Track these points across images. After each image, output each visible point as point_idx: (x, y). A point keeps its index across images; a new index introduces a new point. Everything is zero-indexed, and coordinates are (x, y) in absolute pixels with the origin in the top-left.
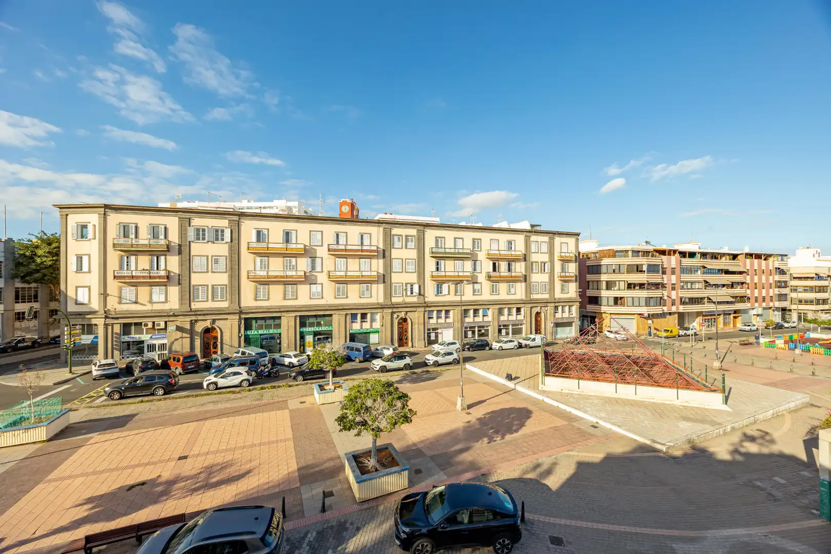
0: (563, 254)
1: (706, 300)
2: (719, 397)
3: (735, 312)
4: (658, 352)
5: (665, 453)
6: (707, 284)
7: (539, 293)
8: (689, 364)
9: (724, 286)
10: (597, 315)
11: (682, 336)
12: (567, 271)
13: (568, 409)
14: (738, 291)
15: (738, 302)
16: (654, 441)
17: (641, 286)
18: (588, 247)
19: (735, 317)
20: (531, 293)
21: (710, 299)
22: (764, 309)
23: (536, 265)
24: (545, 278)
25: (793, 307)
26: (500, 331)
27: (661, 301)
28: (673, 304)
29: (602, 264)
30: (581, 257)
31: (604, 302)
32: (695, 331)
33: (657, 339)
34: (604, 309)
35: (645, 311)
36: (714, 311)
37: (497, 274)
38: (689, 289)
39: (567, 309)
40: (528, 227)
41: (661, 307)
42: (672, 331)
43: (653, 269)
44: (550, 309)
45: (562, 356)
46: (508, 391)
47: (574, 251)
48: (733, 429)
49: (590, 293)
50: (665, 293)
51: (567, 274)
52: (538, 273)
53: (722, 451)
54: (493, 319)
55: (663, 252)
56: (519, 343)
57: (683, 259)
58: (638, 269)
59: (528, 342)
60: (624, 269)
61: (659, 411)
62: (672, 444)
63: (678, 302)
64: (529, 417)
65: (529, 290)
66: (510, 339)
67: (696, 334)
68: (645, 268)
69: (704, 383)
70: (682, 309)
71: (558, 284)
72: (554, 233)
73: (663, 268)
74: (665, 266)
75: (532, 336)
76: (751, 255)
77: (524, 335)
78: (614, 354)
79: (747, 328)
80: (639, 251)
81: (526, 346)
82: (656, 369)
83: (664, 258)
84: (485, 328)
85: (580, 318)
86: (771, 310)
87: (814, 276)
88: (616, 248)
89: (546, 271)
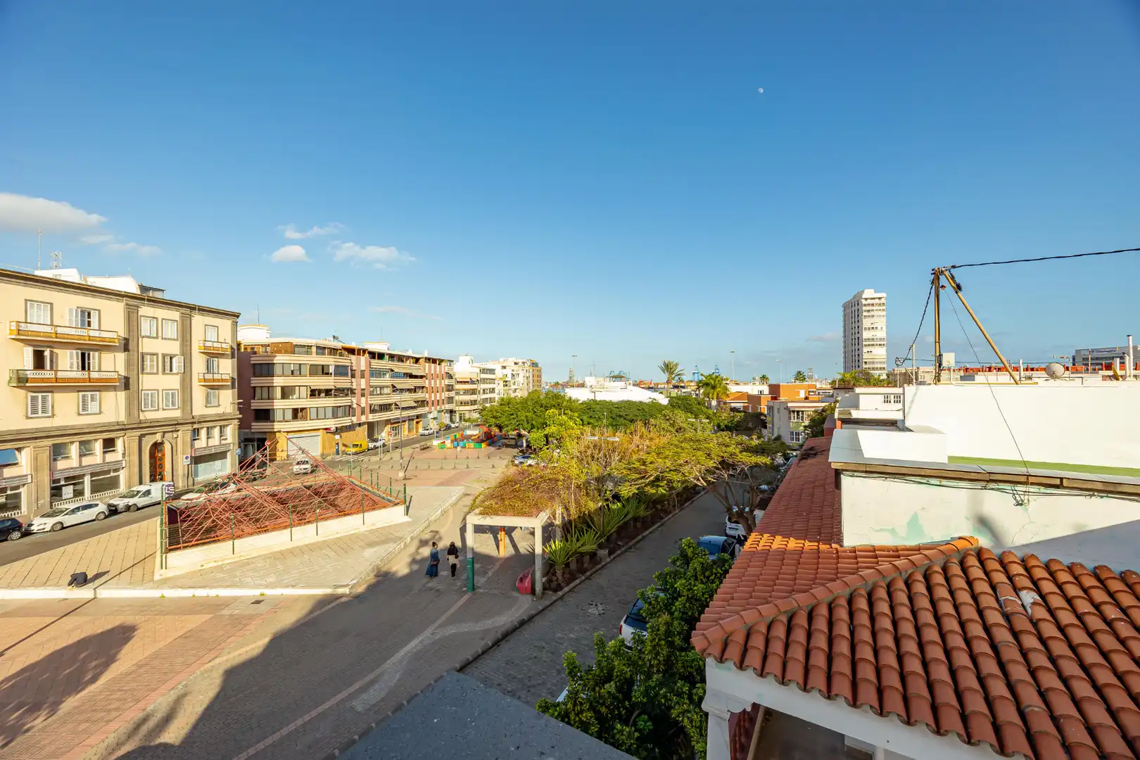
0: (208, 344)
1: (393, 406)
2: (401, 508)
3: (418, 417)
4: (343, 474)
5: (350, 593)
6: (394, 389)
7: (158, 410)
8: (375, 481)
9: (408, 390)
10: (267, 436)
11: (372, 449)
12: (216, 371)
13: (213, 593)
14: (420, 395)
15: (420, 407)
16: (337, 587)
17: (328, 392)
18: (251, 335)
19: (417, 423)
20: (140, 409)
21: (397, 405)
22: (439, 412)
23: (152, 361)
24: (173, 382)
25: (457, 408)
26: (56, 491)
27: (349, 410)
28: (363, 413)
29: (275, 362)
30: (242, 350)
31: (278, 416)
32: (384, 441)
33: (345, 458)
34: (277, 426)
35: (332, 424)
36: (398, 418)
37: (47, 374)
38: (378, 394)
39: (216, 431)
40: (135, 290)
41: (350, 418)
42: (361, 445)
43: (341, 371)
44: (184, 434)
45: (205, 509)
46: (75, 609)
47: (229, 340)
48: (412, 539)
49: (256, 404)
50: (355, 400)
51: (216, 376)
52: (157, 373)
53: (401, 568)
54: (36, 468)
55: (351, 351)
56: (110, 505)
57: (373, 361)
58: (324, 371)
59: (131, 501)
60: (306, 370)
61: (343, 546)
62: (355, 581)
63: (367, 410)
64: (126, 640)
65: (135, 403)
66: (84, 503)
67: (384, 445)
68: (332, 370)
69: (389, 497)
70: (372, 418)
71: (199, 393)
72: (193, 308)
73: (352, 370)
74: (354, 368)
75: (143, 488)
76: (429, 359)
77: (123, 488)
78: (290, 487)
79: (426, 432)
80: (325, 348)
81: (128, 508)
82: (343, 494)
83: (353, 358)
84: (9, 492)
85: (239, 443)
86: (443, 413)
87: (469, 380)
88: (296, 341)
89: (175, 371)
